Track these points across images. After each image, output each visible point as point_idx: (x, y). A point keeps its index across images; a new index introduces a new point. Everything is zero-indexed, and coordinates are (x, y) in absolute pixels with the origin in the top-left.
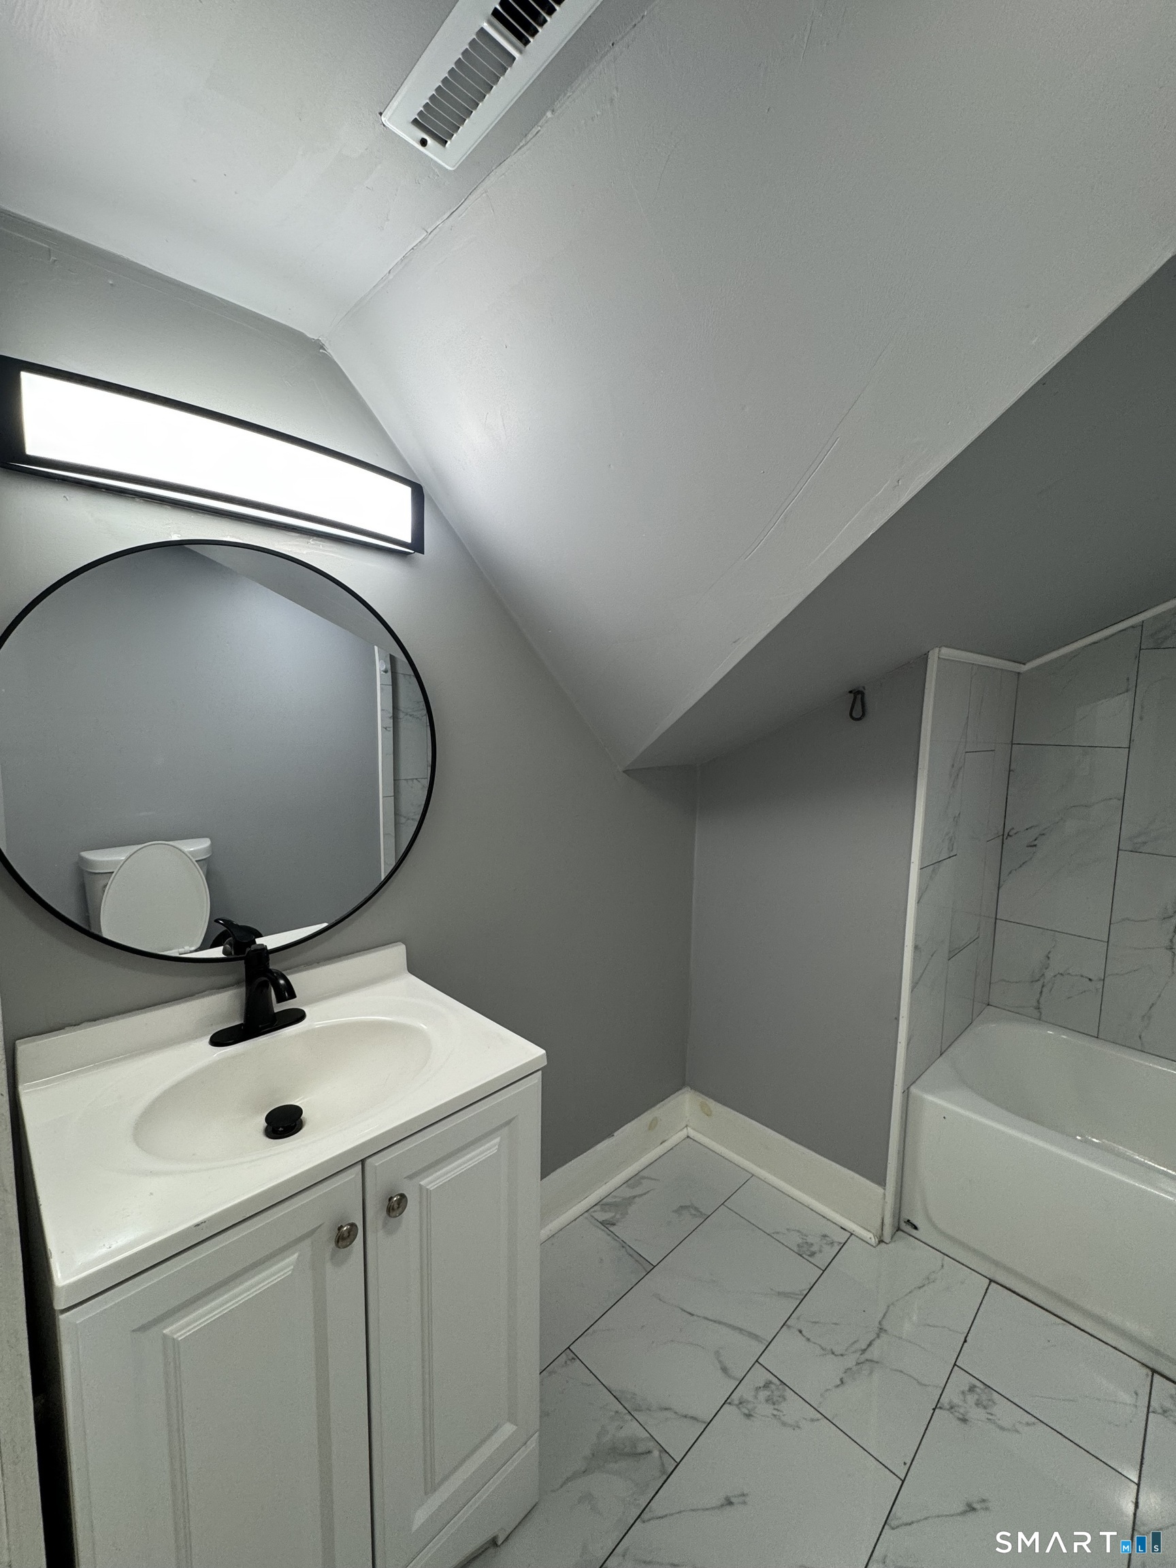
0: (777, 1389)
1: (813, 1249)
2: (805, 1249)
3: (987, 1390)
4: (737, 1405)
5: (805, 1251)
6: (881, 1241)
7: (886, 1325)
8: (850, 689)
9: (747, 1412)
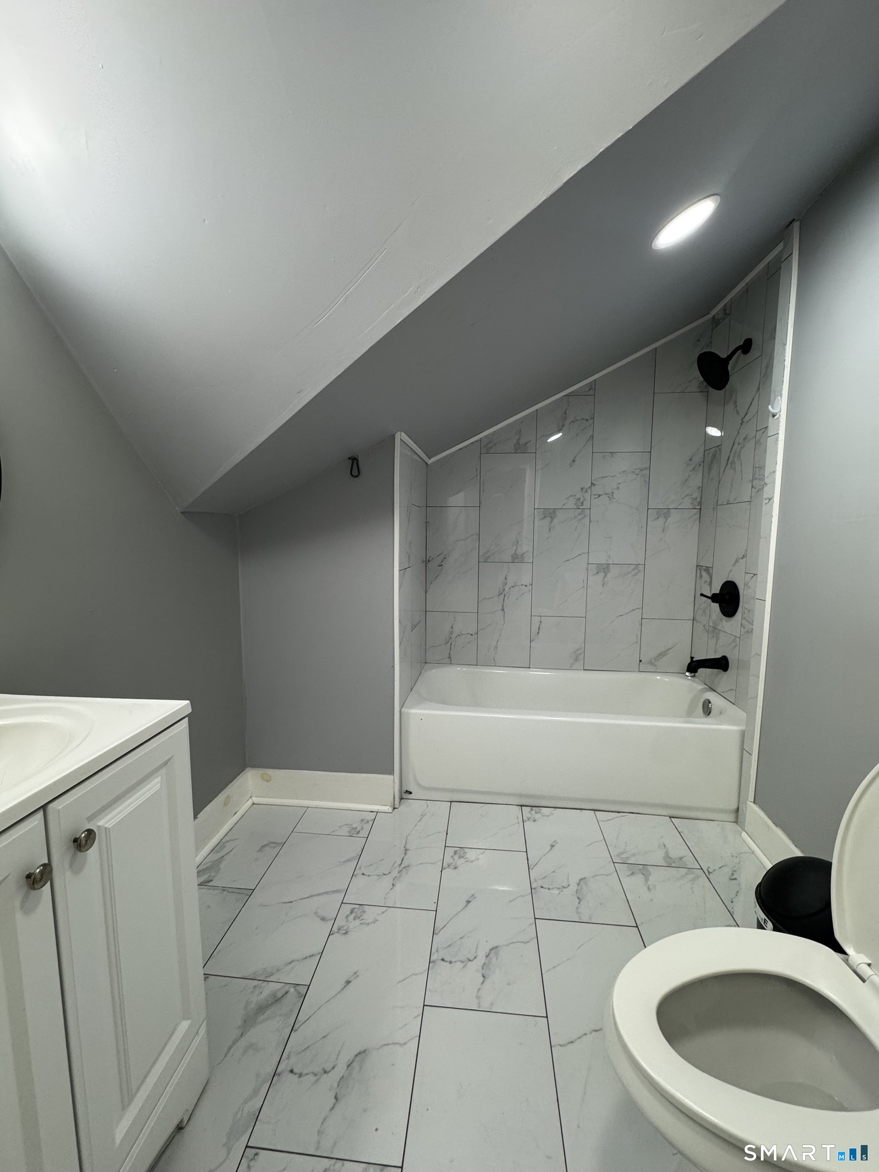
0: (357, 911)
1: (358, 830)
2: (352, 832)
3: (462, 849)
4: (337, 932)
5: (354, 832)
6: (394, 808)
7: (408, 847)
8: (350, 456)
9: (345, 932)
